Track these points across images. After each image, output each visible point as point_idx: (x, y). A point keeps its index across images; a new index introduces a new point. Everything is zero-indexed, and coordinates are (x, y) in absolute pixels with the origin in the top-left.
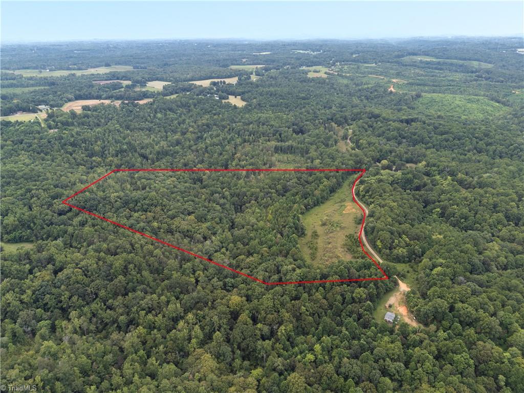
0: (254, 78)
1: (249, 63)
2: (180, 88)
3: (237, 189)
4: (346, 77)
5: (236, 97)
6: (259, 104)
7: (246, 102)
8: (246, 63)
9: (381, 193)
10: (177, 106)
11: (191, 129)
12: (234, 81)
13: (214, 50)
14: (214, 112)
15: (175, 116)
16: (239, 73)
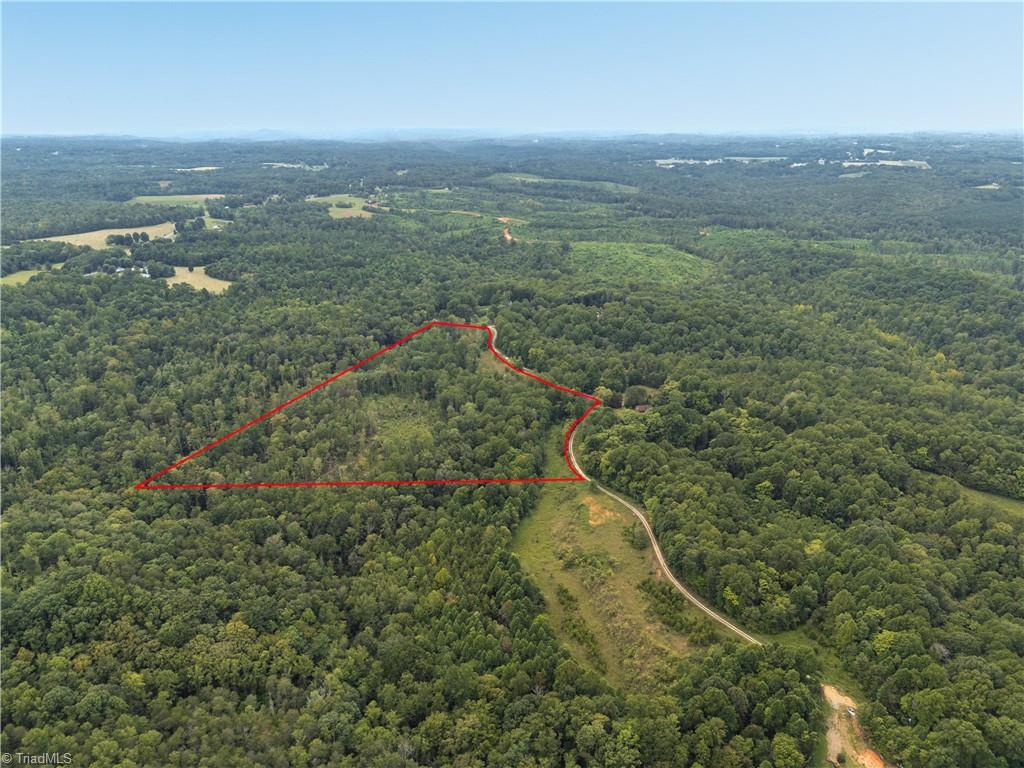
0: (212, 225)
1: (179, 190)
2: (29, 256)
3: (318, 509)
4: (410, 216)
5: (191, 270)
6: (262, 285)
7: (227, 279)
8: (172, 190)
9: (655, 467)
10: (50, 304)
11: (113, 362)
12: (166, 231)
13: (72, 162)
14: (156, 310)
15: (50, 330)
16: (172, 213)
